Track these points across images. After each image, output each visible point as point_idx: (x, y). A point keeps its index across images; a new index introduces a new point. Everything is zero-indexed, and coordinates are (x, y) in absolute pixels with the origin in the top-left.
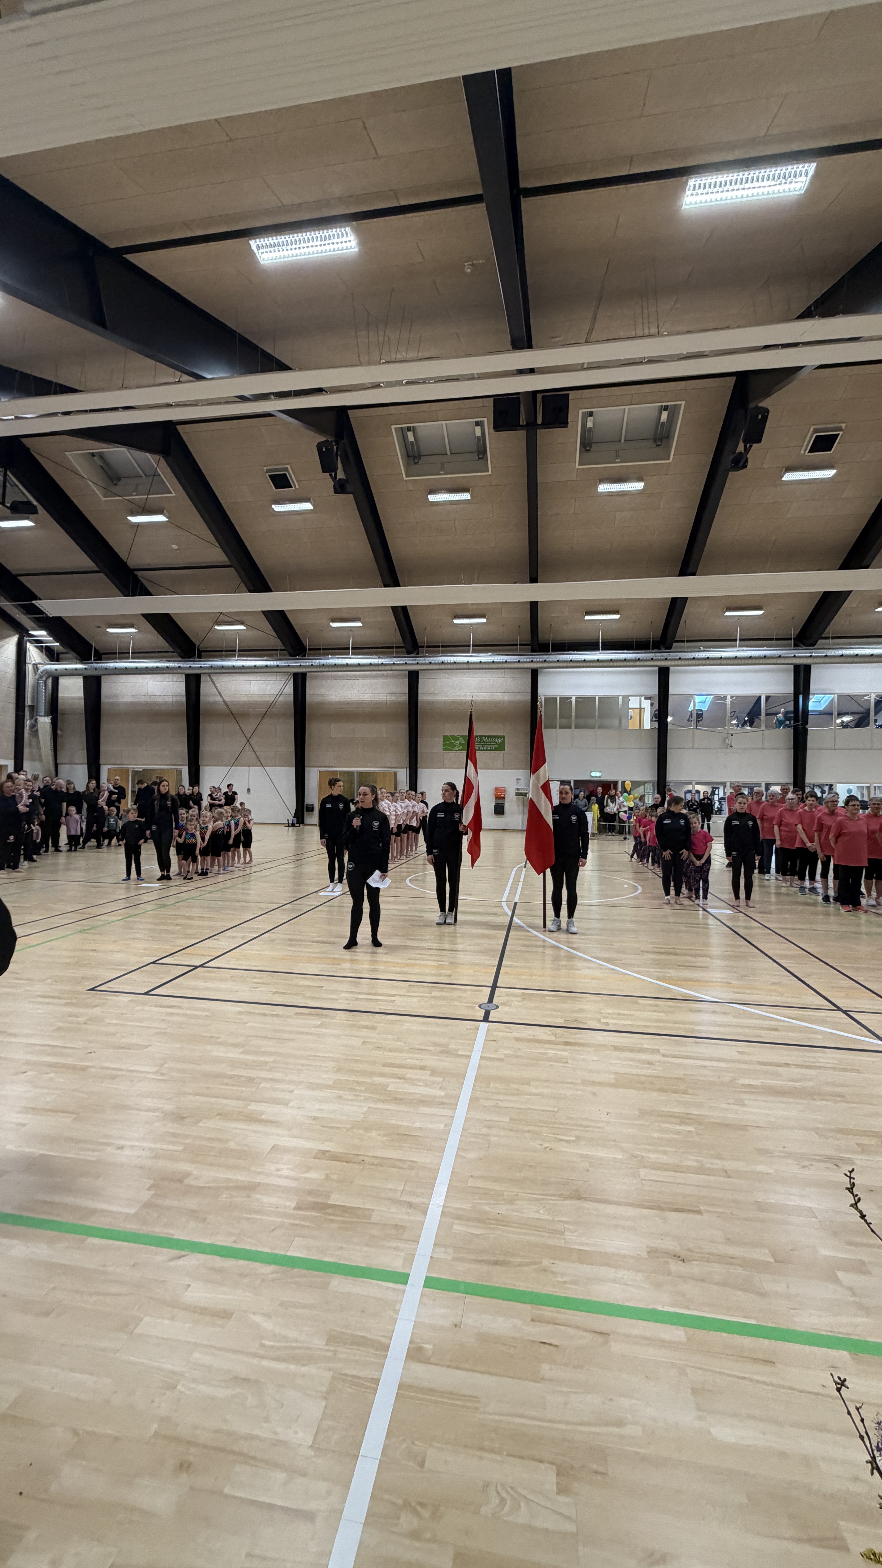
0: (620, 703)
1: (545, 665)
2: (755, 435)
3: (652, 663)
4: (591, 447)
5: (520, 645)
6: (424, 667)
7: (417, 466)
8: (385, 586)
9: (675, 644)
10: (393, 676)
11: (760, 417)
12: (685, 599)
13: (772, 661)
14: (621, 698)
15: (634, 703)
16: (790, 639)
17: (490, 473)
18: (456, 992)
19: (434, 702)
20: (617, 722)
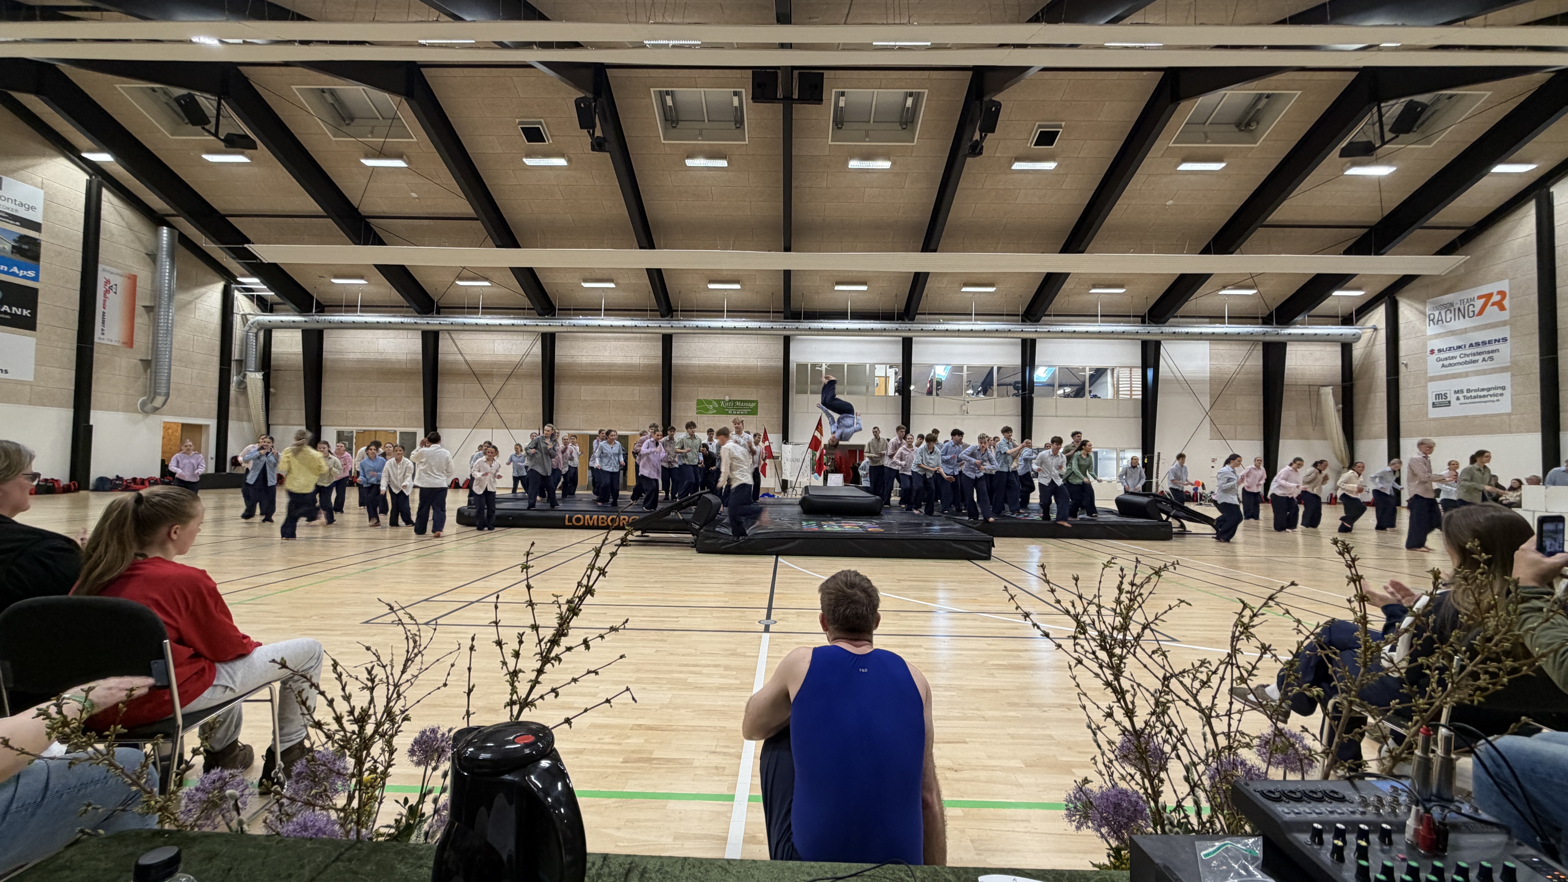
0: (868, 371)
1: (797, 332)
2: (990, 126)
3: (897, 334)
4: (842, 125)
5: (773, 312)
6: (679, 331)
7: (674, 130)
8: (641, 248)
9: (917, 317)
10: (646, 339)
11: (993, 109)
12: (927, 274)
13: (1003, 335)
14: (868, 366)
15: (880, 371)
16: (1018, 315)
17: (747, 142)
18: (736, 613)
19: (688, 366)
20: (864, 388)
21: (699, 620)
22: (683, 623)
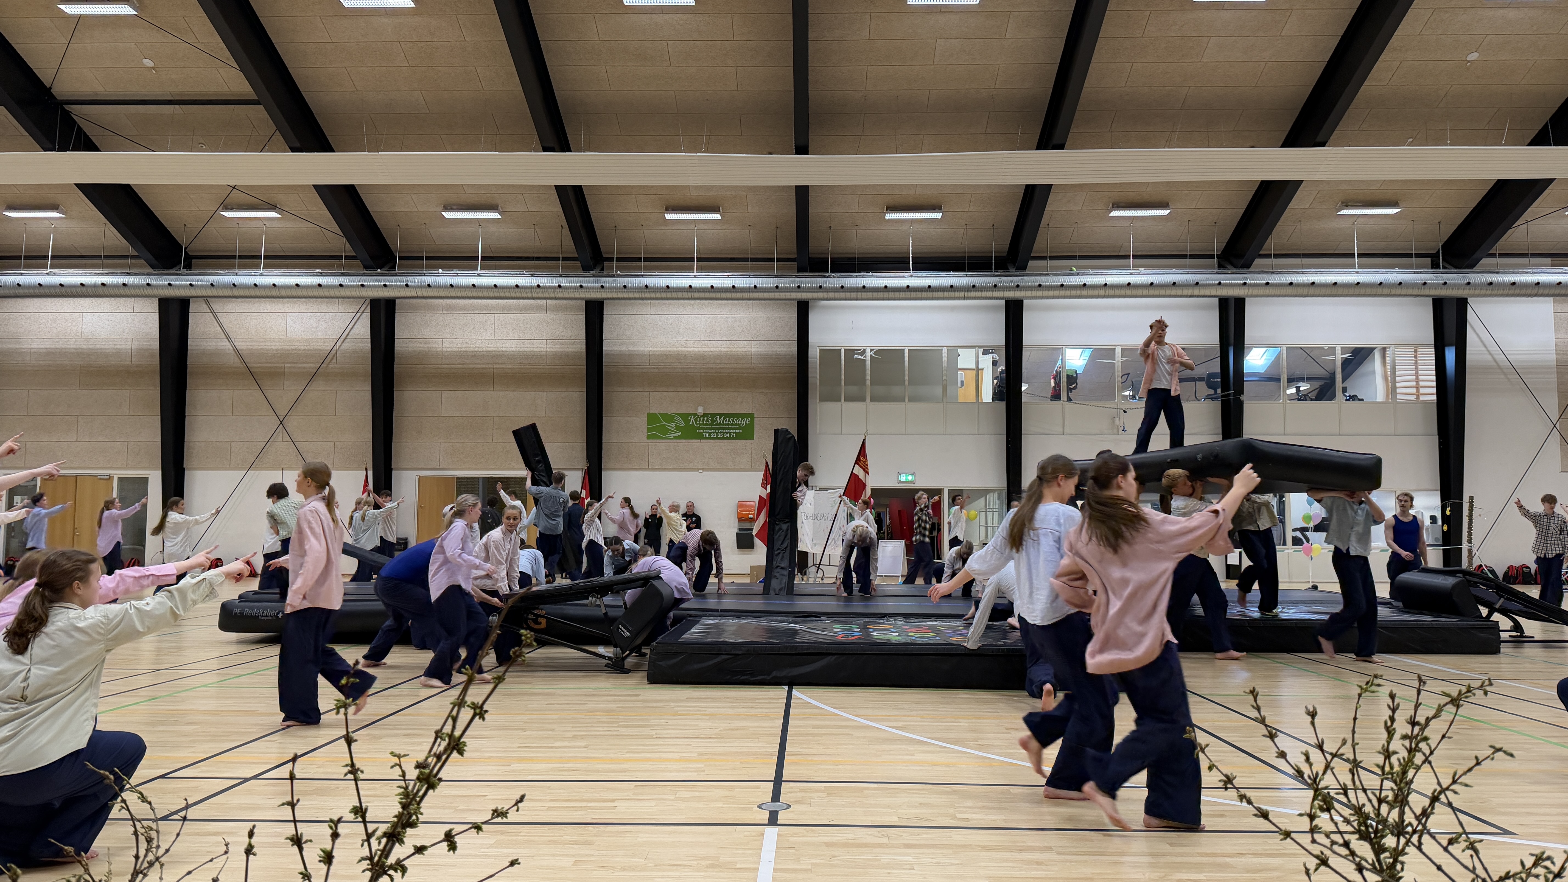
0: (945, 359)
1: (820, 295)
3: (994, 293)
5: (779, 260)
6: (615, 295)
8: (546, 149)
9: (1031, 263)
10: (558, 309)
12: (1047, 189)
13: (1185, 292)
14: (945, 350)
15: (966, 359)
16: (1212, 257)
18: (718, 791)
19: (631, 355)
20: (939, 391)
21: (653, 804)
22: (624, 810)
